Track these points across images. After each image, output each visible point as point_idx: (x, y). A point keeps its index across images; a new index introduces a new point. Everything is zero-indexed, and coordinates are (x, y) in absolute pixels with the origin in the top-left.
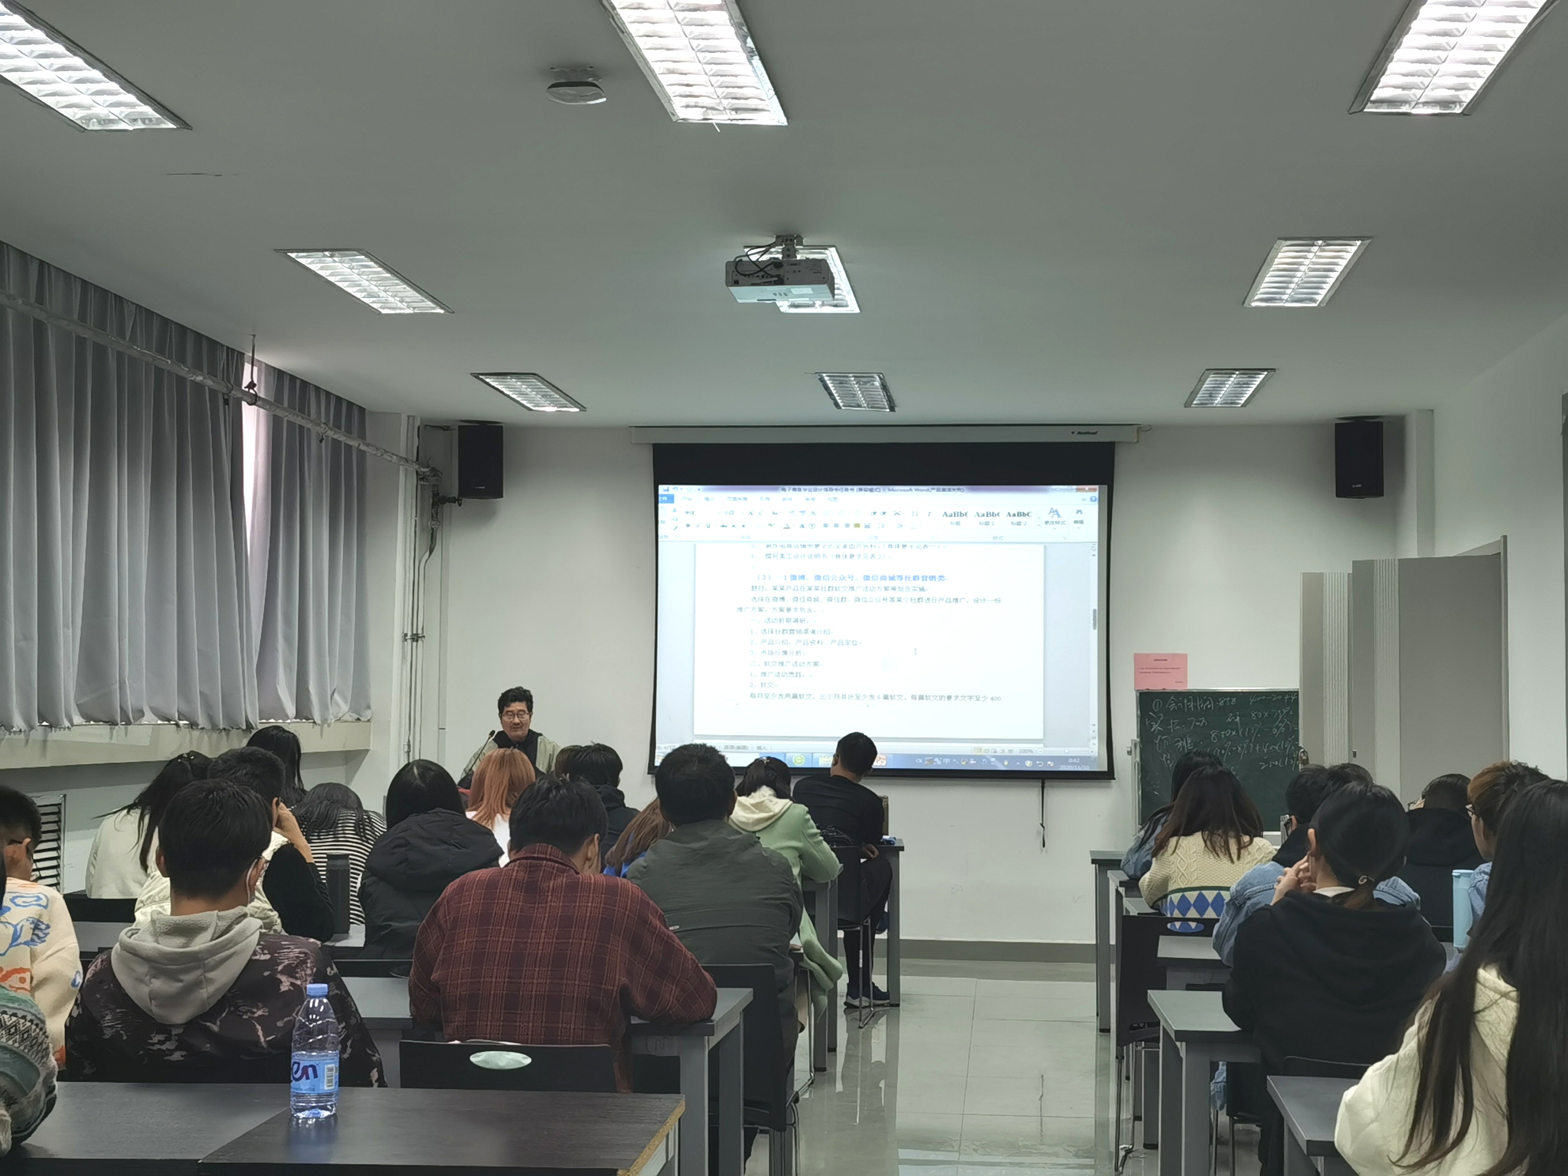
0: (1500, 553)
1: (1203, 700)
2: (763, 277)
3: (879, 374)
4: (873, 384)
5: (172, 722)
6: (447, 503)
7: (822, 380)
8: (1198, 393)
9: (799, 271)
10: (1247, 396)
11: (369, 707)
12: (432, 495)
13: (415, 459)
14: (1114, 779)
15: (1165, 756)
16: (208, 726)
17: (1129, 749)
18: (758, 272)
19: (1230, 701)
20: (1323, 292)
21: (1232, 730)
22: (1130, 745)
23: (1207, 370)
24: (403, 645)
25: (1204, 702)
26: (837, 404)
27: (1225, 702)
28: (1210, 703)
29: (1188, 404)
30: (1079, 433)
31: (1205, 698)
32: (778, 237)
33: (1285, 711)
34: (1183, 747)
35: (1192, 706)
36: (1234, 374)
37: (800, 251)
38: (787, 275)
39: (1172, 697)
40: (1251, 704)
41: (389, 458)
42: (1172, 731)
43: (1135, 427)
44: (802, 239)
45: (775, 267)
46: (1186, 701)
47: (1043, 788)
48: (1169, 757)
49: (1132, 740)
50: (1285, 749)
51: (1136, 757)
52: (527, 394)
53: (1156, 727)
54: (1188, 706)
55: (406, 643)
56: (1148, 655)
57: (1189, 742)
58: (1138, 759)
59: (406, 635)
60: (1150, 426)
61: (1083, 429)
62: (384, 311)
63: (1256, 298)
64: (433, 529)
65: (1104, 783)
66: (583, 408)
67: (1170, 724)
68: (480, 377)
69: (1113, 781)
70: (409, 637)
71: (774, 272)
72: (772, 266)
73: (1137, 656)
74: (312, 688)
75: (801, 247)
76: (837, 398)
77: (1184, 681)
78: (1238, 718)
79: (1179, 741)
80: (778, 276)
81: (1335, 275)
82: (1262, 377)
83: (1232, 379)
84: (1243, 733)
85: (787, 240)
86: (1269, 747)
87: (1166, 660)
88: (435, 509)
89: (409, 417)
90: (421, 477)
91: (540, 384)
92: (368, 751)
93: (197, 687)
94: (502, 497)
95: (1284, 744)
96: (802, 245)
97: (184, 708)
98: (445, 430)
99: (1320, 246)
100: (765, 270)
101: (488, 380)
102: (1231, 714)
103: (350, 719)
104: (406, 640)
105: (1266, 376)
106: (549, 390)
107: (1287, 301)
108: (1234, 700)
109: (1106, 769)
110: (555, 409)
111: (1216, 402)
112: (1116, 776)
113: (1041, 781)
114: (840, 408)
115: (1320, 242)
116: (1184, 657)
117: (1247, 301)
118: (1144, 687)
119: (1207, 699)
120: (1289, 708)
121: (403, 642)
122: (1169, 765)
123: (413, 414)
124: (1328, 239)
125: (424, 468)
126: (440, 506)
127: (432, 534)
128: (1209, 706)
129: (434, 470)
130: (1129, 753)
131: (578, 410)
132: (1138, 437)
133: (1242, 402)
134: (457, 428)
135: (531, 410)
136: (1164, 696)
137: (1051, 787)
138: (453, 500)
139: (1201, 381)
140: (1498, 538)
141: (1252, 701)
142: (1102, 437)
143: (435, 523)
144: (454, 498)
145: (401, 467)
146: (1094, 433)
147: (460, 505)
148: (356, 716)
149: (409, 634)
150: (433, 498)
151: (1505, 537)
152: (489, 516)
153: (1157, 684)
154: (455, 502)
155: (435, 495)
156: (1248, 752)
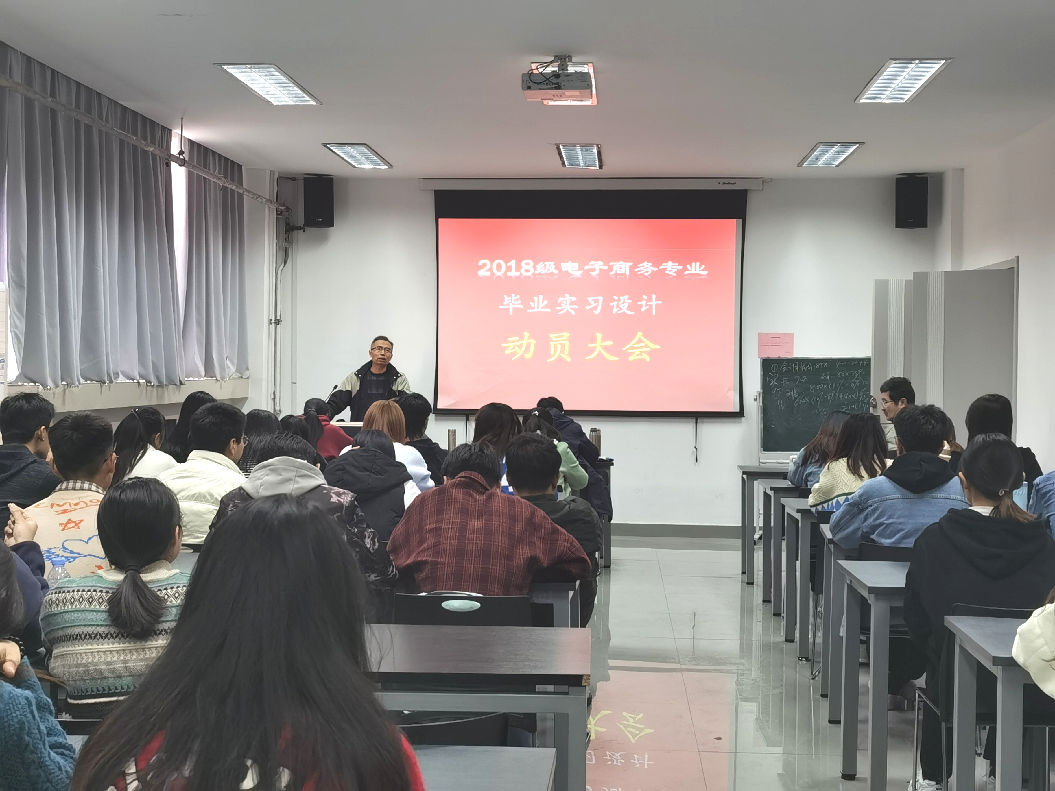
0: (1014, 267)
1: (805, 364)
2: (547, 84)
3: (597, 145)
4: (592, 151)
5: (135, 381)
6: (295, 231)
7: (558, 149)
8: (809, 158)
9: (572, 80)
10: (841, 160)
11: (248, 369)
12: (285, 225)
13: (275, 201)
14: (744, 417)
15: (779, 402)
16: (156, 384)
17: (755, 397)
18: (545, 81)
19: (823, 365)
20: (910, 94)
21: (824, 384)
22: (756, 395)
23: (819, 143)
24: (269, 327)
25: (806, 366)
26: (563, 164)
27: (820, 366)
28: (810, 367)
29: (800, 165)
30: (724, 183)
31: (806, 363)
32: (556, 56)
33: (860, 372)
34: (791, 395)
35: (797, 368)
36: (836, 145)
37: (570, 66)
38: (563, 84)
39: (784, 363)
40: (837, 367)
41: (261, 200)
42: (784, 385)
43: (762, 179)
44: (572, 58)
45: (555, 77)
46: (793, 365)
47: (696, 423)
48: (781, 403)
49: (757, 391)
50: (859, 396)
51: (759, 403)
52: (355, 157)
53: (773, 382)
54: (795, 368)
55: (271, 326)
56: (767, 334)
57: (795, 392)
58: (761, 404)
59: (271, 320)
60: (771, 179)
61: (727, 181)
62: (275, 103)
63: (865, 97)
64: (286, 248)
65: (737, 420)
66: (391, 166)
67: (783, 381)
68: (328, 146)
69: (743, 418)
70: (273, 321)
71: (554, 80)
72: (553, 77)
73: (760, 335)
74: (215, 356)
75: (571, 63)
76: (565, 160)
77: (791, 352)
78: (828, 377)
79: (788, 392)
80: (557, 84)
81: (920, 83)
82: (854, 148)
83: (834, 149)
84: (832, 386)
85: (561, 59)
86: (848, 396)
87: (779, 338)
88: (287, 235)
89: (271, 171)
90: (279, 213)
91: (366, 150)
92: (247, 398)
93: (150, 357)
94: (333, 226)
95: (859, 393)
96: (571, 62)
97: (143, 372)
98: (293, 180)
99: (917, 64)
100: (550, 79)
101: (331, 148)
102: (824, 374)
103: (236, 377)
104: (271, 324)
105: (858, 147)
106: (371, 154)
107: (884, 99)
108: (826, 364)
109: (738, 410)
110: (372, 167)
111: (819, 163)
112: (745, 415)
113: (695, 418)
114: (565, 166)
115: (917, 62)
116: (791, 336)
117: (858, 99)
118: (765, 356)
119: (808, 364)
120: (862, 370)
121: (269, 325)
122: (781, 408)
123: (274, 170)
124: (922, 59)
125: (282, 206)
126: (291, 232)
127: (286, 251)
128: (809, 369)
129: (287, 208)
130: (755, 400)
131: (387, 167)
132: (763, 186)
133: (837, 164)
134: (303, 179)
135: (355, 167)
136: (779, 362)
137: (702, 422)
138: (299, 228)
139: (813, 150)
140: (1012, 257)
141: (838, 365)
142: (739, 186)
143: (288, 244)
144: (300, 227)
145: (266, 206)
146: (734, 184)
147: (304, 231)
148: (240, 375)
149: (273, 319)
150: (286, 227)
151: (1018, 257)
152: (324, 239)
153: (775, 353)
154: (300, 230)
155: (288, 224)
156: (835, 399)
